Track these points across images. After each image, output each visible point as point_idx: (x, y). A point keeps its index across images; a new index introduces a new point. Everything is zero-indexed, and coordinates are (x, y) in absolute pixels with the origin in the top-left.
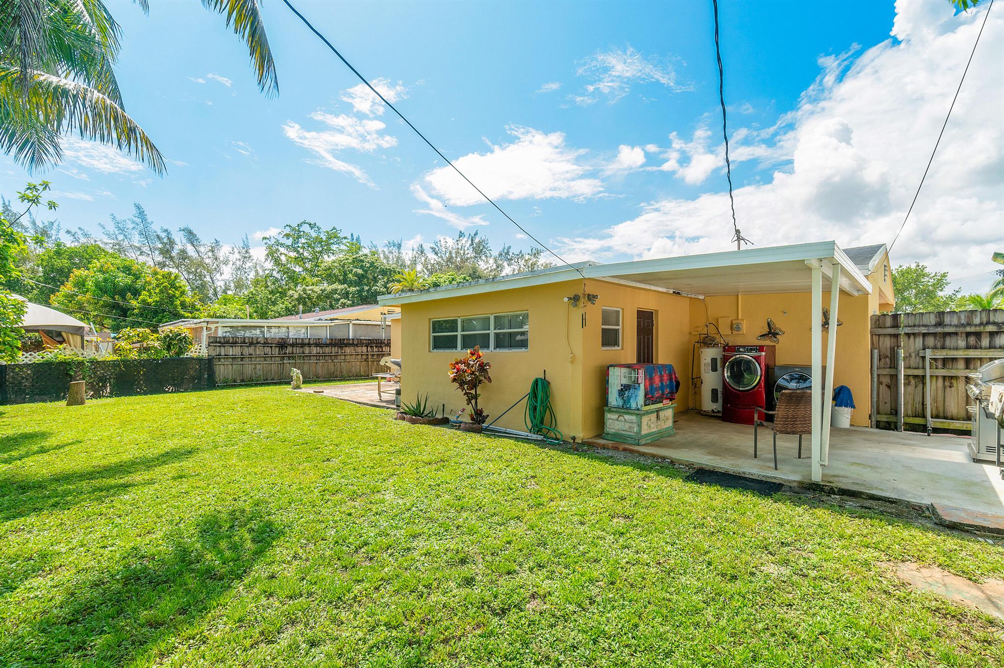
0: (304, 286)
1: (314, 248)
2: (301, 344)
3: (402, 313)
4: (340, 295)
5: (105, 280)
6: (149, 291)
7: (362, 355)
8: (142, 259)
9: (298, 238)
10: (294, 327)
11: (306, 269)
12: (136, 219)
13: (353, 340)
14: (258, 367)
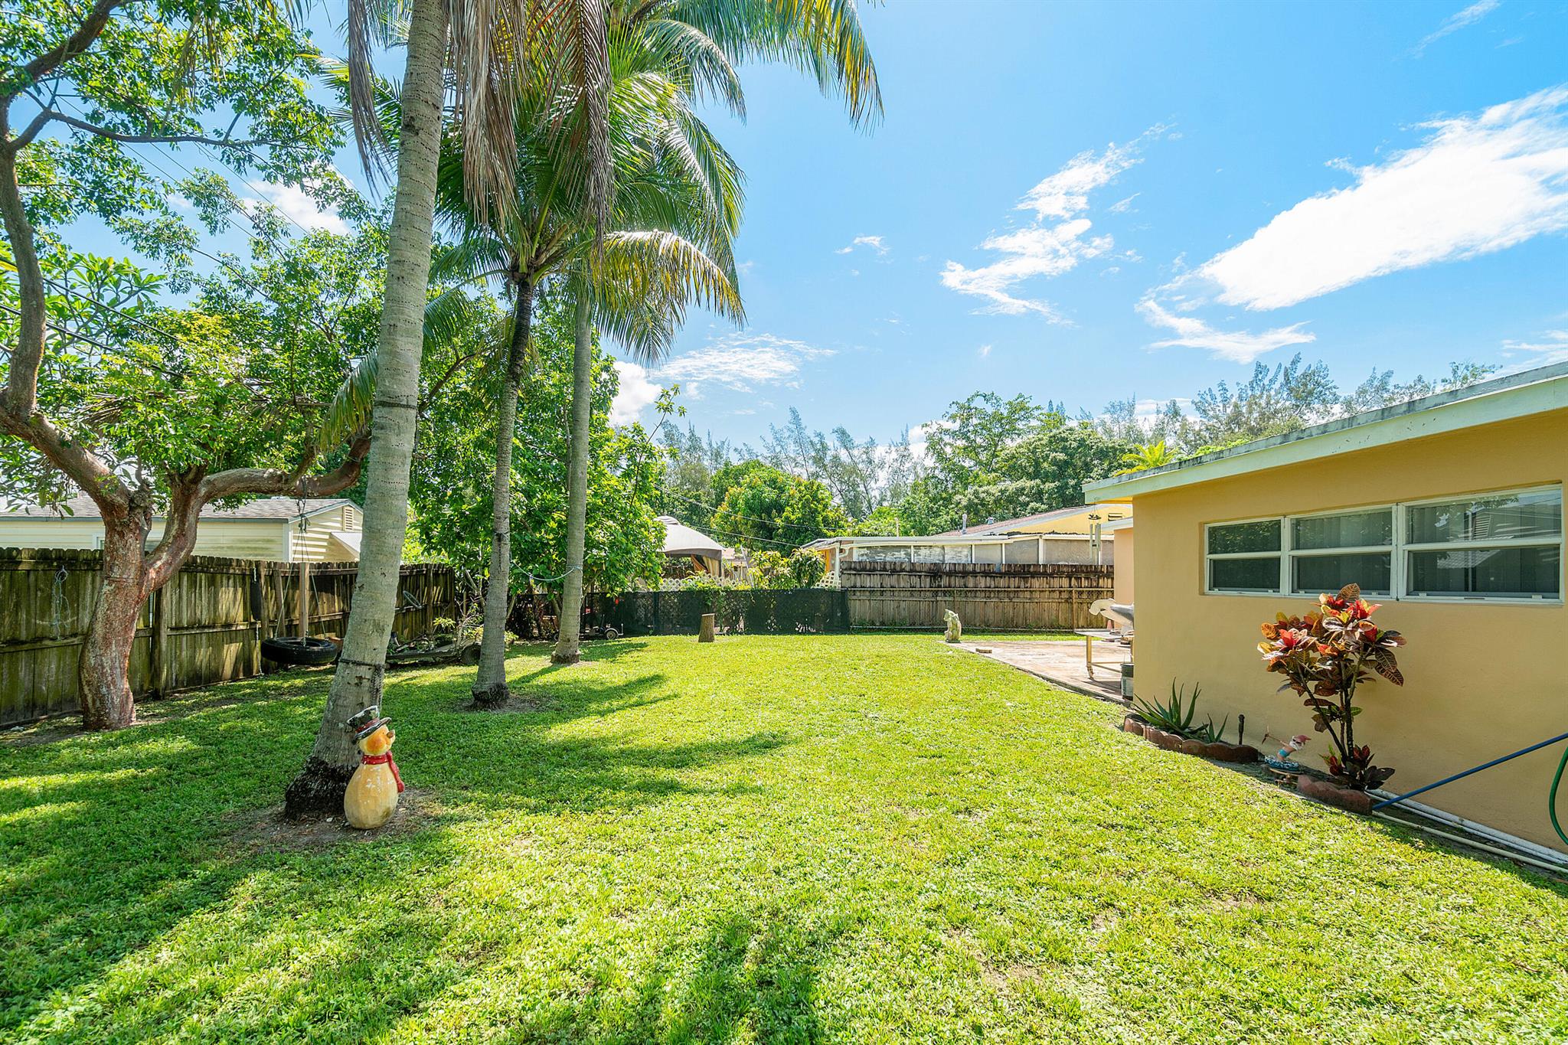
0: (976, 487)
1: (990, 430)
2: (963, 572)
3: (1135, 516)
4: (1027, 496)
5: (754, 496)
6: (792, 506)
7: (1060, 592)
8: (797, 470)
9: (967, 419)
10: (953, 547)
11: (980, 463)
12: (791, 426)
13: (1045, 566)
14: (903, 605)
